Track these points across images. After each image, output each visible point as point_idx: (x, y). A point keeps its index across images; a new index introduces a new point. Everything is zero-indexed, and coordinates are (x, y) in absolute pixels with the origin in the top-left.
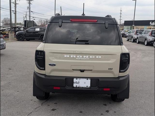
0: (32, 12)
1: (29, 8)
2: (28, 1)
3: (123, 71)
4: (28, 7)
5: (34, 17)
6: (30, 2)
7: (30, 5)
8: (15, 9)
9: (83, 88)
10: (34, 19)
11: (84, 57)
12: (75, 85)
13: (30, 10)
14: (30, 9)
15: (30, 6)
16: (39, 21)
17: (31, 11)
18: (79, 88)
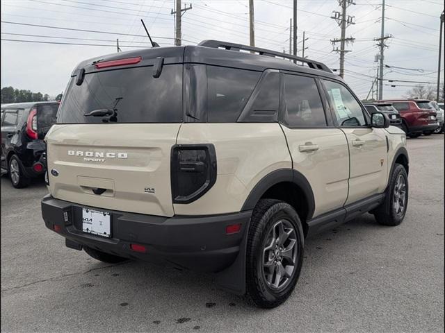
0: (389, 67)
1: (380, 58)
2: (378, 40)
3: (185, 199)
4: (377, 57)
5: (392, 81)
6: (382, 42)
7: (382, 49)
8: (342, 65)
9: (97, 236)
10: (392, 86)
11: (97, 154)
12: (85, 226)
13: (382, 62)
14: (382, 60)
15: (382, 53)
16: (414, 90)
17: (386, 66)
18: (90, 234)
